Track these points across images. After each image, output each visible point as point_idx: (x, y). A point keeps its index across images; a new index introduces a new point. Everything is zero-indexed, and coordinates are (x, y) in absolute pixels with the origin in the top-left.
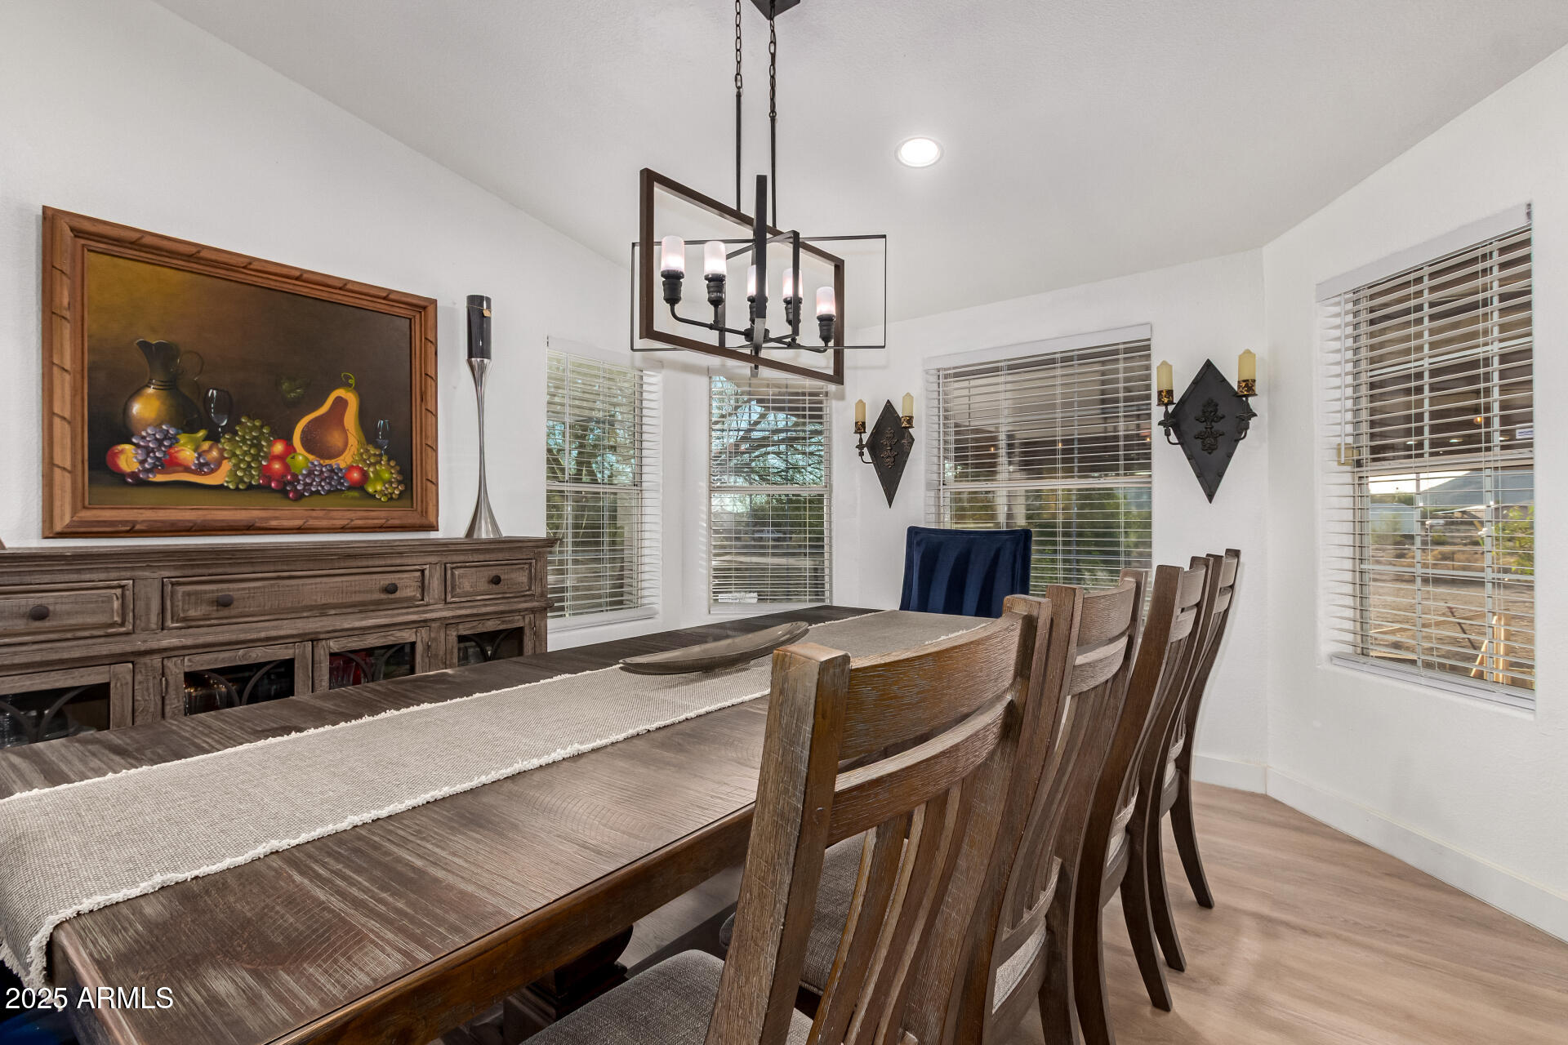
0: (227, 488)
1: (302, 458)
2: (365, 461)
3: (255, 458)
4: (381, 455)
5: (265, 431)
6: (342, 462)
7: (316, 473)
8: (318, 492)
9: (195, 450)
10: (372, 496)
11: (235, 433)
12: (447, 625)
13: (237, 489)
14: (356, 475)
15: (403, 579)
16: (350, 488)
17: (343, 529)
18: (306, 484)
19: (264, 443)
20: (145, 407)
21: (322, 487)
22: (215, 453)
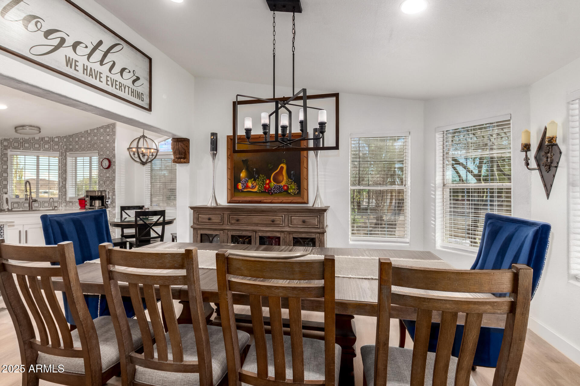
0: (257, 192)
1: (273, 184)
2: (288, 183)
3: (263, 184)
4: (292, 182)
5: (265, 177)
6: (282, 184)
7: (276, 187)
8: (276, 193)
9: (251, 183)
10: (290, 194)
11: (259, 179)
12: (289, 233)
13: (259, 192)
14: (285, 188)
15: (277, 218)
16: (284, 191)
17: (281, 203)
18: (274, 191)
19: (265, 181)
20: (243, 175)
21: (277, 191)
22: (255, 184)
